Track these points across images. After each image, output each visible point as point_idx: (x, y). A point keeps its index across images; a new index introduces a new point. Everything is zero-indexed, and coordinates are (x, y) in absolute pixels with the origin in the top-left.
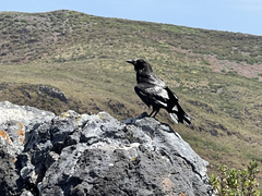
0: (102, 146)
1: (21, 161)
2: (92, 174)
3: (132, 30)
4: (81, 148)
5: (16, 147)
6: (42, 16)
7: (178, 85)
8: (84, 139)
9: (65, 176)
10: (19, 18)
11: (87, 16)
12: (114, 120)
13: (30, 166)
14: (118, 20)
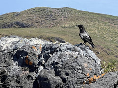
0: (66, 53)
1: (40, 56)
2: (62, 61)
3: (94, 16)
4: (59, 53)
5: (39, 52)
6: (58, 9)
7: (112, 39)
8: (60, 50)
9: (53, 62)
10: (49, 10)
11: (76, 10)
12: (70, 45)
13: (43, 58)
14: (88, 12)
